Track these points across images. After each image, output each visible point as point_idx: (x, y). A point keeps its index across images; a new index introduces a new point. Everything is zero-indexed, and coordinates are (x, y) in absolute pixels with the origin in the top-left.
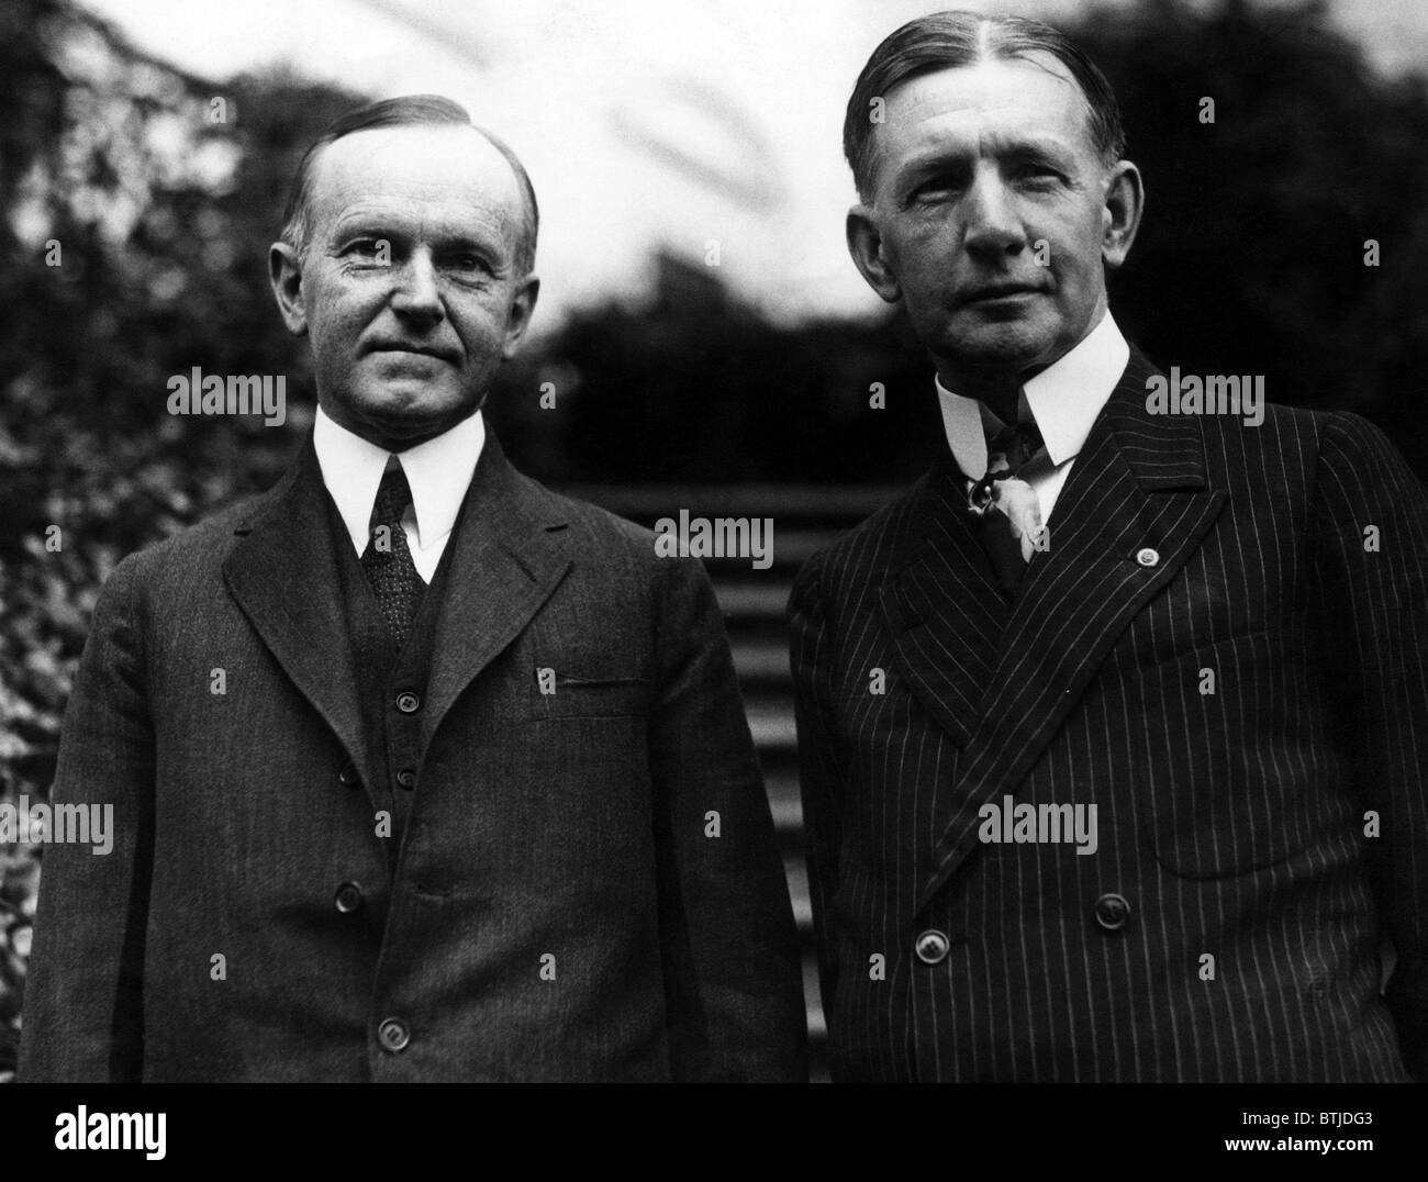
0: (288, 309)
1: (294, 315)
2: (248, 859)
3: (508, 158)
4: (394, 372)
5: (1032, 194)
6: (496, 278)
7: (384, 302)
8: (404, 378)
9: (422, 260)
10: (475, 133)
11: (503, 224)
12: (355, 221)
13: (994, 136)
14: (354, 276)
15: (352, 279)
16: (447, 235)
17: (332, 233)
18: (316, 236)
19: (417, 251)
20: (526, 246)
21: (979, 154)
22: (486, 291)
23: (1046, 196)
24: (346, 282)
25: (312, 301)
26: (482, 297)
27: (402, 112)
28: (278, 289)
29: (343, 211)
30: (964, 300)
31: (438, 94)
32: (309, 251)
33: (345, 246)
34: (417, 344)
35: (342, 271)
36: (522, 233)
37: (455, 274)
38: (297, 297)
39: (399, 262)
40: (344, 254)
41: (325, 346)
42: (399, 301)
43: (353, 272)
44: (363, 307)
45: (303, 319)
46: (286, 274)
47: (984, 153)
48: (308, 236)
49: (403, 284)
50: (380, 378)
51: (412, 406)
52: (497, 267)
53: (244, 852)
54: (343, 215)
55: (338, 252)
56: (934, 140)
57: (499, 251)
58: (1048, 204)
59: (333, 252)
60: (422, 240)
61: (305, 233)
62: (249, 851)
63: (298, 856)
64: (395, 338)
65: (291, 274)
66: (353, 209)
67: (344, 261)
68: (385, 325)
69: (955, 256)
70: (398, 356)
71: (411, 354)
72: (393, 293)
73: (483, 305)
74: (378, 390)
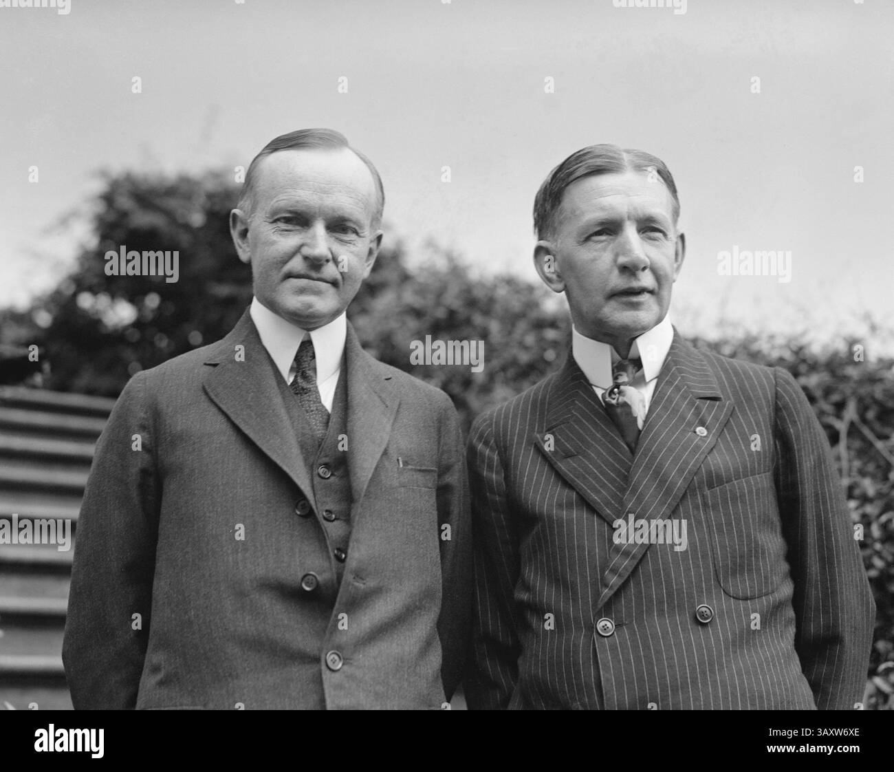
0: (241, 248)
1: (244, 251)
2: (240, 554)
3: (369, 167)
4: (302, 291)
5: (651, 241)
6: (360, 237)
7: (297, 250)
8: (306, 294)
9: (319, 229)
10: (351, 152)
11: (365, 206)
12: (282, 204)
13: (635, 209)
14: (280, 234)
15: (279, 236)
16: (335, 213)
17: (268, 208)
18: (259, 209)
19: (317, 222)
20: (376, 217)
21: (626, 219)
22: (354, 244)
23: (657, 243)
24: (275, 237)
25: (255, 246)
26: (352, 248)
27: (311, 140)
28: (235, 234)
29: (275, 197)
30: (614, 295)
31: (331, 128)
32: (253, 217)
33: (276, 217)
34: (314, 274)
35: (273, 231)
36: (375, 211)
37: (338, 235)
38: (245, 240)
39: (306, 227)
40: (275, 221)
41: (261, 272)
42: (305, 251)
43: (280, 232)
44: (285, 253)
45: (249, 254)
46: (240, 227)
47: (629, 218)
48: (253, 209)
49: (308, 241)
50: (293, 294)
51: (311, 310)
52: (362, 231)
53: (237, 551)
54: (275, 200)
55: (271, 220)
56: (602, 209)
57: (362, 222)
58: (657, 247)
59: (268, 220)
60: (320, 217)
61: (252, 207)
62: (240, 550)
63: (273, 554)
64: (302, 272)
65: (243, 228)
66: (281, 197)
67: (274, 225)
68: (297, 264)
69: (610, 271)
70: (303, 282)
71: (311, 281)
72: (302, 246)
73: (352, 252)
74: (293, 302)
